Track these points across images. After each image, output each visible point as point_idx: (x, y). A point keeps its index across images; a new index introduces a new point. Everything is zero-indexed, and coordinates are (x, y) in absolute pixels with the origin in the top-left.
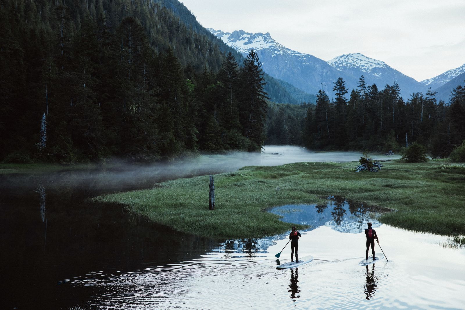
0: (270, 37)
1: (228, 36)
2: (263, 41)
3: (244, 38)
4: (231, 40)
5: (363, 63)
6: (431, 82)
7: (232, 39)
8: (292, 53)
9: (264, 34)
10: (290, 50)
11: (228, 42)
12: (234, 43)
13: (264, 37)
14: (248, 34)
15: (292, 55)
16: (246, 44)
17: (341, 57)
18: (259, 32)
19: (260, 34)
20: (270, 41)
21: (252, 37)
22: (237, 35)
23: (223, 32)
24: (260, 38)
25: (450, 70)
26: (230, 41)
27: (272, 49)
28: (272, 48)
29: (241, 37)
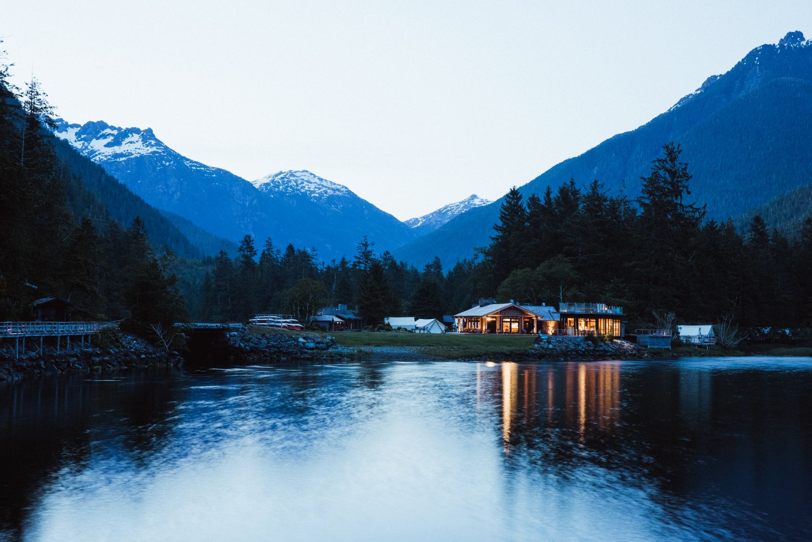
0: (153, 136)
1: (76, 130)
2: (140, 143)
4: (82, 137)
5: (312, 187)
6: (421, 222)
9: (142, 129)
11: (75, 141)
13: (143, 135)
14: (113, 128)
15: (192, 169)
16: (108, 145)
17: (276, 175)
18: (134, 126)
19: (136, 131)
20: (153, 142)
21: (122, 135)
22: (93, 130)
23: (67, 123)
24: (136, 137)
25: (450, 205)
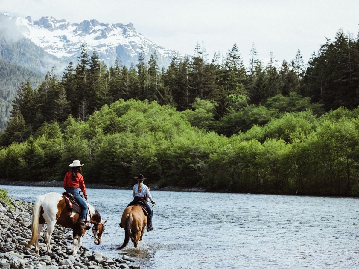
3: (97, 30)
7: (79, 32)
8: (165, 53)
10: (162, 48)
12: (81, 38)
26: (76, 34)
27: (132, 46)
28: (133, 44)
29: (92, 30)
